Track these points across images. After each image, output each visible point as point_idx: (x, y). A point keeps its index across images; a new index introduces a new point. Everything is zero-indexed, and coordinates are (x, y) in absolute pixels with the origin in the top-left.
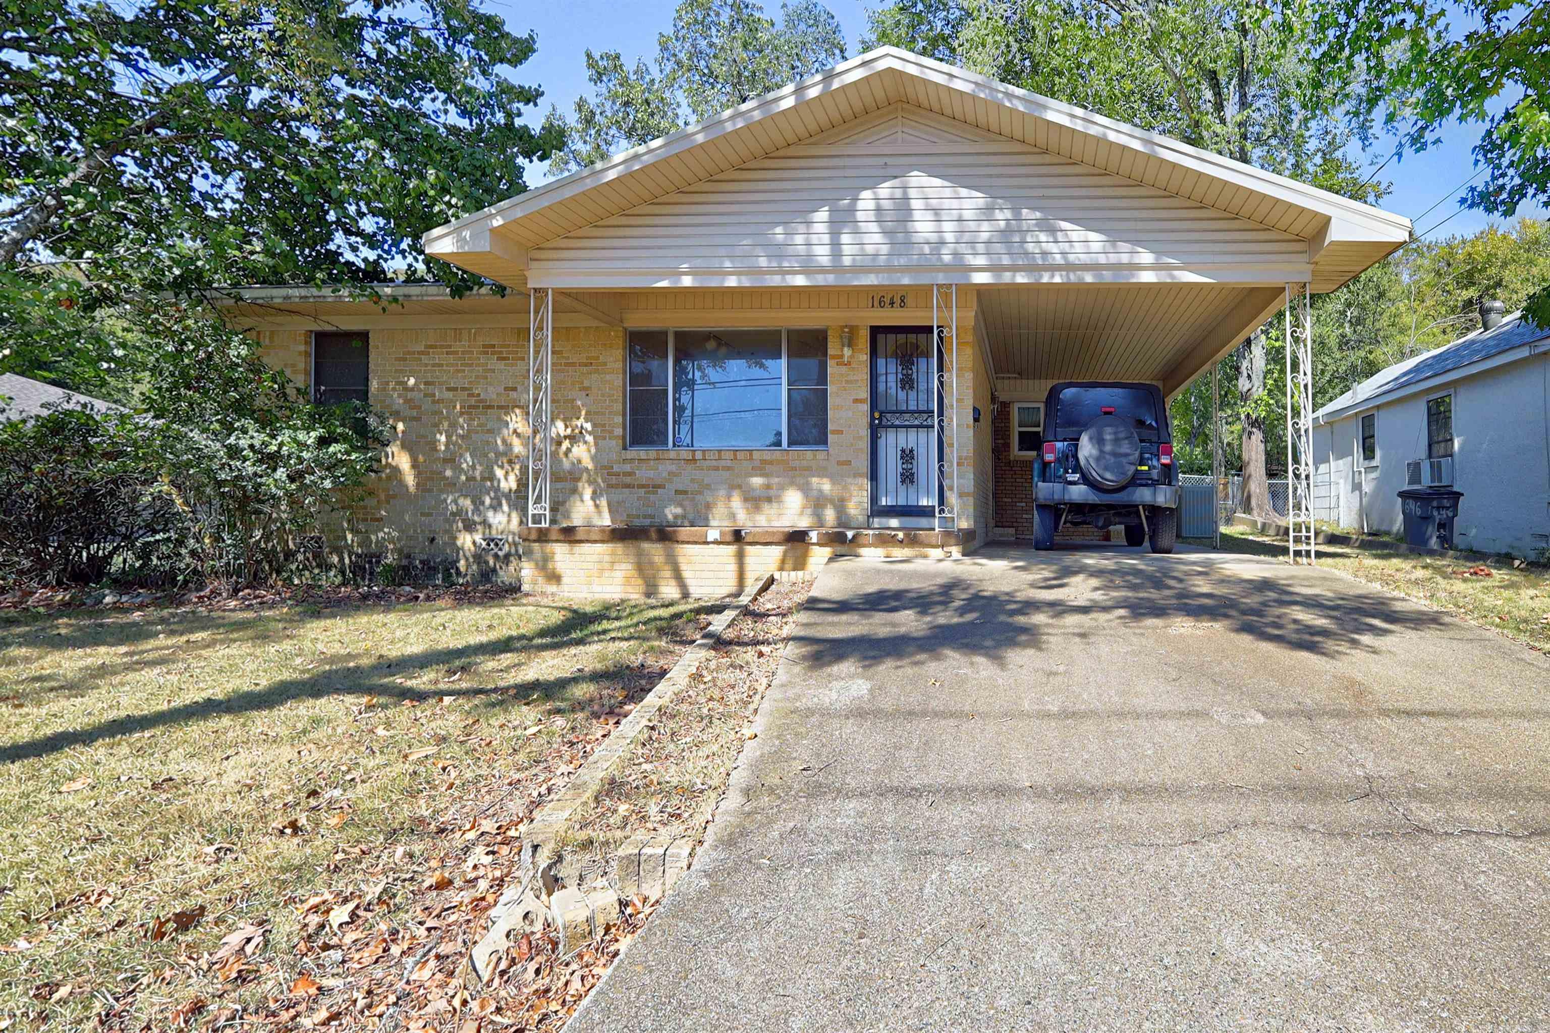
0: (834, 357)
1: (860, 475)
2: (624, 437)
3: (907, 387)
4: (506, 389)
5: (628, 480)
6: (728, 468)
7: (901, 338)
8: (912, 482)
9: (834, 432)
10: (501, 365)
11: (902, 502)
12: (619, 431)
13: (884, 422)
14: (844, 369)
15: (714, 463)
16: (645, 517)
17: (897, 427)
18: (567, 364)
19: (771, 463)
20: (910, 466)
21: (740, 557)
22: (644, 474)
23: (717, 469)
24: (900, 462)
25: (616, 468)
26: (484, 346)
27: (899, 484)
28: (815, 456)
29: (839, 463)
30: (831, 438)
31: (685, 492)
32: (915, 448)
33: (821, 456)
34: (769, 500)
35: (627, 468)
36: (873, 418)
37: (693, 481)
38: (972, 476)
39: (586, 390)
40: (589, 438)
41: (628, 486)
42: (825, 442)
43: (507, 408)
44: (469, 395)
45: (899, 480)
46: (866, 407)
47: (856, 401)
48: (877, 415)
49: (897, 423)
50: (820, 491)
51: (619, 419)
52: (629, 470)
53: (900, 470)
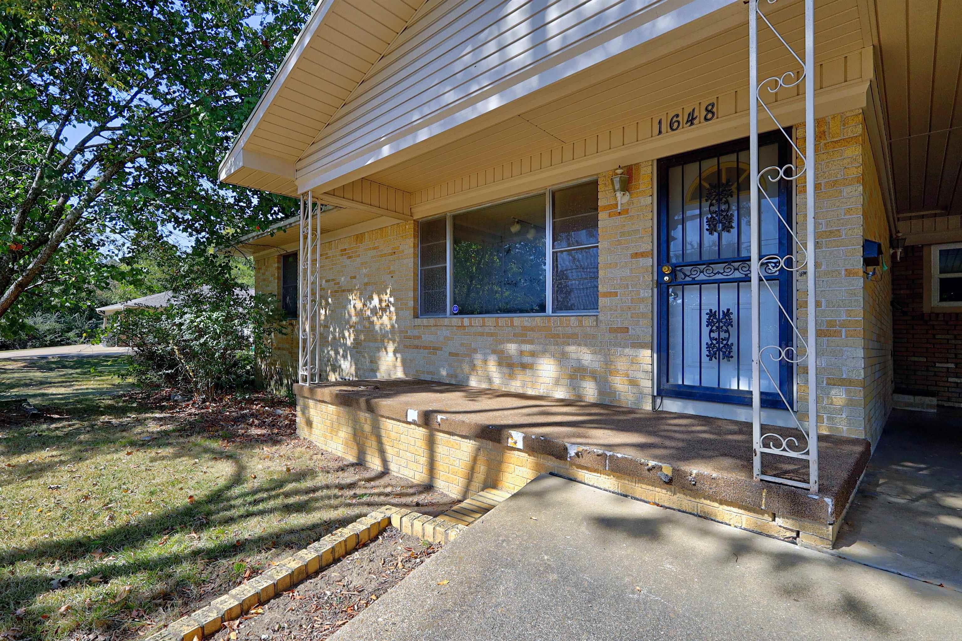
0: (605, 208)
1: (643, 346)
2: (415, 308)
3: (720, 227)
4: (351, 278)
5: (416, 342)
6: (492, 335)
7: (709, 166)
8: (729, 357)
9: (606, 295)
10: (348, 262)
11: (709, 381)
12: (411, 304)
13: (680, 276)
14: (618, 220)
15: (480, 329)
16: (428, 373)
17: (701, 283)
18: (381, 256)
19: (532, 329)
20: (723, 335)
21: (431, 443)
22: (427, 338)
23: (482, 334)
24: (706, 330)
25: (409, 333)
26: (342, 250)
27: (705, 359)
28: (581, 322)
29: (612, 330)
30: (602, 301)
31: (457, 355)
32: (734, 310)
33: (588, 322)
34: (524, 367)
35: (416, 332)
36: (661, 274)
37: (462, 345)
38: (860, 353)
39: (392, 274)
40: (392, 309)
41: (417, 347)
42: (594, 305)
43: (350, 291)
44: (335, 284)
45: (705, 352)
46: (650, 262)
47: (636, 255)
48: (666, 269)
49: (702, 277)
50: (579, 360)
51: (411, 294)
52: (417, 334)
53: (706, 339)
